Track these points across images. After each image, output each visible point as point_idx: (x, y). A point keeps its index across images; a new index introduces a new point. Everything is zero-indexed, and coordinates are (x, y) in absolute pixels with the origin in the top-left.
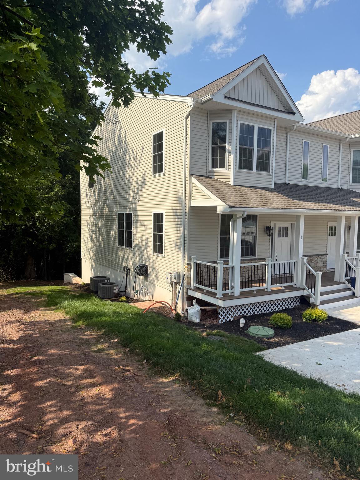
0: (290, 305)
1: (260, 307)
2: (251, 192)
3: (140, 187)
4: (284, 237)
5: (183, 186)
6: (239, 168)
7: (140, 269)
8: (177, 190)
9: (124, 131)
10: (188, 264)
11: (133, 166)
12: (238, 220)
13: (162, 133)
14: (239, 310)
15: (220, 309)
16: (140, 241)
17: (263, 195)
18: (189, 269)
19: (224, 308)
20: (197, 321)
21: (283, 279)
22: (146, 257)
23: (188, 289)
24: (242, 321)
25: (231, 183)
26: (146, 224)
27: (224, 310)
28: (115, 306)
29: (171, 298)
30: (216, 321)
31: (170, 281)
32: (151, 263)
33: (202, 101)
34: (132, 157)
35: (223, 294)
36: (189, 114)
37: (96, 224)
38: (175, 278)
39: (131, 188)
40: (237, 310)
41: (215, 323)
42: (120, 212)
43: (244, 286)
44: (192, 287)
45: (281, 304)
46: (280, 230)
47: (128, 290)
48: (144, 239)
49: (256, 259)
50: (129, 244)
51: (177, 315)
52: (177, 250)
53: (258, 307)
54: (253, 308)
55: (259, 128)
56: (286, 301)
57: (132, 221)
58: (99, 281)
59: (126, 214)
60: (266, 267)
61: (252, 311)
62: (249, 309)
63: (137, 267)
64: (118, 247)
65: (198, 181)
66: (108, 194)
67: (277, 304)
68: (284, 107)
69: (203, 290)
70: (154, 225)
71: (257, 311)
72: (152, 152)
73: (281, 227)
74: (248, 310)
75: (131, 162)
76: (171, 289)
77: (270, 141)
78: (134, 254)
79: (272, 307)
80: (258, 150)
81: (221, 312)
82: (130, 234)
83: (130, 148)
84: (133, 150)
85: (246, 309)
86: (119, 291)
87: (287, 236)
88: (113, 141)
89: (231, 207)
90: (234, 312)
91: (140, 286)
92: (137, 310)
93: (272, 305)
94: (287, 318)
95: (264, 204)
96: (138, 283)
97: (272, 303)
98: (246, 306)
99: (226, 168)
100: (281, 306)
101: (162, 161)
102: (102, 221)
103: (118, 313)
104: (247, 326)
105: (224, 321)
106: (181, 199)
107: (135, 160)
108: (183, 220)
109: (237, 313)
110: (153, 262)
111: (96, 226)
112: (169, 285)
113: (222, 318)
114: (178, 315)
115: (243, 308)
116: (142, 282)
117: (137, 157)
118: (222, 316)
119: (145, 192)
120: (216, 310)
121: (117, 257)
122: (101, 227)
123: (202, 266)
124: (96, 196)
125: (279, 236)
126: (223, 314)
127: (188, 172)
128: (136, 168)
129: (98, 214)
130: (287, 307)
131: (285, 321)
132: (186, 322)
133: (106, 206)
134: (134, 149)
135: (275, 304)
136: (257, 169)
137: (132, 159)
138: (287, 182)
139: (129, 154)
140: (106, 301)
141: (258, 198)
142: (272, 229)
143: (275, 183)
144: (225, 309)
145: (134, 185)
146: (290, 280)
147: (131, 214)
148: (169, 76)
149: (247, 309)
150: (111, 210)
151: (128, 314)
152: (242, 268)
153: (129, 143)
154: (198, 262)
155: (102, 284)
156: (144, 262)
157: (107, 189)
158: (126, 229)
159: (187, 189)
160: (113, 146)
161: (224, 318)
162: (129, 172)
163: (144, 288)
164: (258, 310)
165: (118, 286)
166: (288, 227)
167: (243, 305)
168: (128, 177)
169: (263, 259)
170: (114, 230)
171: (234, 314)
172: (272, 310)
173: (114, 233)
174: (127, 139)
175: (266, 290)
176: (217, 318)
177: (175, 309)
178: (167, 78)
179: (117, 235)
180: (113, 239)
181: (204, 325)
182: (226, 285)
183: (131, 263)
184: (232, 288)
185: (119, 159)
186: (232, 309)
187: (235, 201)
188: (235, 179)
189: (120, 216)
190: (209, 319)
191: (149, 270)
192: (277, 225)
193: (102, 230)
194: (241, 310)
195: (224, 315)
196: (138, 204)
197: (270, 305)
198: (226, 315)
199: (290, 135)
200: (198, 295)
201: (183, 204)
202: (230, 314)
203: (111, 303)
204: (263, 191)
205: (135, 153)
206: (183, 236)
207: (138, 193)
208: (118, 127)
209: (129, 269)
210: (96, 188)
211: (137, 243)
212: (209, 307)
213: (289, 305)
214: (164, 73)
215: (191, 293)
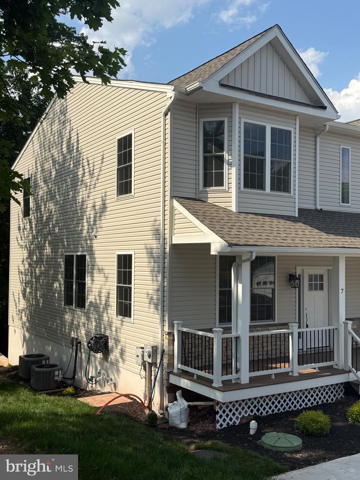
0: (329, 396)
1: (282, 402)
2: (263, 223)
3: (98, 215)
4: (317, 290)
5: (161, 213)
6: (245, 187)
7: (96, 342)
8: (153, 219)
9: (76, 134)
10: (169, 334)
11: (88, 184)
12: (243, 264)
13: (130, 136)
14: (249, 407)
15: (219, 406)
16: (97, 298)
17: (281, 226)
18: (171, 342)
19: (224, 404)
20: (183, 426)
21: (317, 356)
22: (106, 323)
23: (169, 373)
24: (253, 424)
25: (234, 209)
26: (106, 271)
27: (224, 408)
28: (53, 402)
29: (144, 390)
30: (212, 424)
31: (141, 361)
32: (114, 333)
33: (187, 91)
34: (86, 171)
35: (222, 381)
36: (169, 109)
37: (32, 273)
38: (149, 357)
39: (85, 217)
40: (245, 406)
41: (211, 429)
42: (67, 254)
43: (256, 368)
44: (175, 371)
45: (315, 396)
46: (310, 280)
47: (78, 376)
48: (103, 295)
49: (275, 325)
50: (81, 303)
51: (151, 417)
52: (152, 310)
53: (279, 402)
54: (270, 404)
55: (273, 130)
56: (322, 391)
57: (85, 266)
58: (32, 362)
59: (77, 256)
60: (290, 337)
61: (270, 408)
62: (264, 405)
63: (92, 339)
64: (64, 308)
65: (183, 206)
66: (51, 226)
67: (309, 397)
68: (310, 99)
69: (192, 375)
70: (119, 273)
71: (277, 408)
72: (116, 164)
73: (312, 275)
74: (263, 407)
75: (86, 178)
76: (143, 373)
77: (290, 148)
78: (88, 319)
79: (301, 401)
80: (271, 161)
81: (219, 410)
82: (82, 286)
83: (85, 157)
84: (88, 161)
85: (260, 404)
86: (63, 378)
87: (322, 288)
88: (60, 148)
89: (231, 245)
90: (242, 411)
91: (96, 369)
92: (86, 410)
93: (301, 398)
94: (323, 418)
95: (282, 241)
96: (94, 364)
97: (301, 394)
98: (260, 400)
99: (225, 187)
100: (315, 399)
101: (131, 177)
102: (41, 267)
103: (56, 414)
104: (260, 433)
105: (225, 425)
106: (158, 232)
107: (91, 174)
108: (161, 264)
109: (246, 412)
110: (116, 331)
111: (31, 276)
112: (140, 367)
113: (221, 421)
114: (153, 416)
115: (255, 403)
116: (100, 363)
117: (95, 171)
118: (221, 417)
119: (106, 222)
120: (212, 407)
121: (63, 322)
122: (39, 276)
123: (190, 337)
124: (34, 229)
125: (311, 288)
126: (222, 414)
127: (168, 193)
128: (92, 187)
129: (35, 257)
130: (325, 401)
131: (320, 424)
132: (165, 428)
133: (47, 245)
134: (89, 159)
135: (306, 397)
136: (272, 189)
137: (87, 174)
138: (319, 208)
139: (83, 167)
140: (40, 394)
141: (273, 232)
142: (299, 279)
143: (299, 209)
144: (226, 405)
145: (89, 212)
146: (328, 358)
147: (85, 256)
148: (124, 54)
149: (262, 405)
150: (54, 250)
151: (71, 416)
152: (252, 339)
153: (83, 151)
154: (185, 330)
155: (38, 367)
156: (103, 330)
157: (49, 218)
158: (77, 278)
159: (167, 217)
160: (60, 155)
161: (224, 420)
162: (82, 193)
163: (103, 371)
164: (279, 406)
165: (61, 369)
166: (322, 275)
167: (255, 399)
168: (80, 200)
169: (285, 325)
170: (58, 281)
171: (240, 413)
172: (301, 405)
173: (59, 285)
174: (80, 145)
175: (290, 374)
176: (215, 421)
177: (149, 407)
178: (121, 56)
179: (63, 289)
180: (56, 295)
181: (193, 432)
182: (227, 367)
183: (83, 332)
184: (237, 371)
185: (68, 174)
186: (237, 406)
187: (238, 236)
188: (239, 203)
189: (69, 260)
190: (201, 423)
191: (111, 343)
192: (305, 272)
193: (41, 281)
194: (252, 407)
195: (224, 416)
196: (94, 241)
197: (298, 398)
198: (227, 415)
199: (320, 138)
200: (185, 383)
201: (161, 240)
202: (234, 414)
203: (48, 398)
204: (282, 221)
205: (91, 165)
206: (160, 290)
207: (95, 224)
208: (68, 128)
209: (80, 343)
210: (33, 218)
211: (93, 300)
212: (202, 403)
213: (327, 397)
214: (116, 49)
215: (174, 380)
